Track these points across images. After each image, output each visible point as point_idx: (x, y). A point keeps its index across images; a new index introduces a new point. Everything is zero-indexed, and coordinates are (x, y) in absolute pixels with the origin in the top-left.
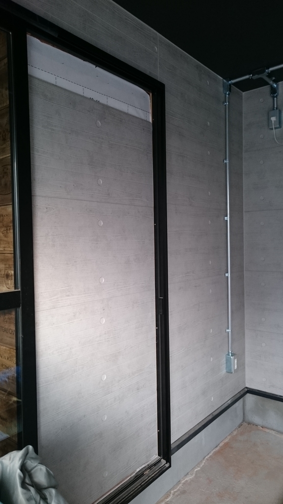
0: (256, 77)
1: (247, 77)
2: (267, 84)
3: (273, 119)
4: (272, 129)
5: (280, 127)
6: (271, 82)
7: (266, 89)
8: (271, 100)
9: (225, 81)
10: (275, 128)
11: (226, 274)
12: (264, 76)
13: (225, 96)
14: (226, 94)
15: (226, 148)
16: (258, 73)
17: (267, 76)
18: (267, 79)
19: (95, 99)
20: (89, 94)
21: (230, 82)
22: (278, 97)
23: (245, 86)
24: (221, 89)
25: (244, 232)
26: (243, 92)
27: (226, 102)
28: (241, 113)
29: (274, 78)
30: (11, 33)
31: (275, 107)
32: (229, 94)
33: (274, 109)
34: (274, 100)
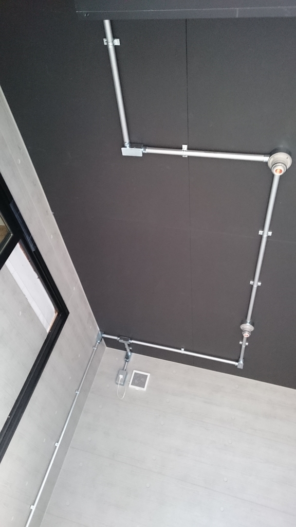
0: (122, 341)
1: (116, 338)
2: (125, 350)
3: (121, 377)
4: (117, 384)
5: (123, 385)
6: (128, 350)
7: (123, 353)
8: (124, 362)
9: (100, 332)
10: (120, 384)
11: (32, 506)
12: (126, 343)
13: (96, 343)
14: (97, 341)
15: (81, 382)
16: (124, 340)
17: (128, 345)
18: (127, 347)
19: (26, 297)
20: (25, 291)
21: (103, 335)
22: (129, 362)
23: (110, 343)
24: (96, 337)
25: (62, 468)
26: (107, 346)
27: (95, 347)
28: (99, 361)
29: (131, 348)
30: (12, 235)
31: (125, 368)
32: (99, 343)
33: (123, 370)
34: (125, 363)
